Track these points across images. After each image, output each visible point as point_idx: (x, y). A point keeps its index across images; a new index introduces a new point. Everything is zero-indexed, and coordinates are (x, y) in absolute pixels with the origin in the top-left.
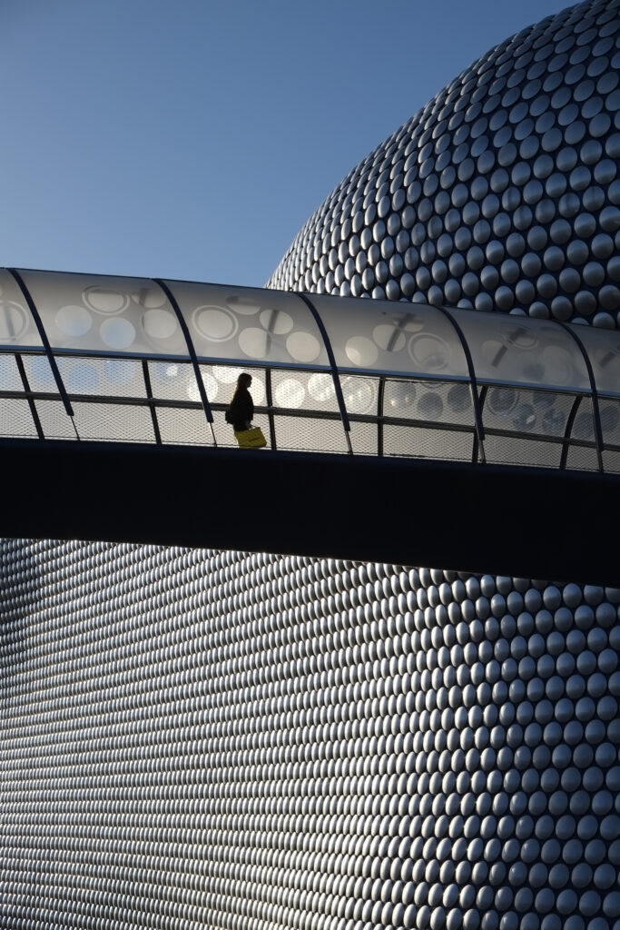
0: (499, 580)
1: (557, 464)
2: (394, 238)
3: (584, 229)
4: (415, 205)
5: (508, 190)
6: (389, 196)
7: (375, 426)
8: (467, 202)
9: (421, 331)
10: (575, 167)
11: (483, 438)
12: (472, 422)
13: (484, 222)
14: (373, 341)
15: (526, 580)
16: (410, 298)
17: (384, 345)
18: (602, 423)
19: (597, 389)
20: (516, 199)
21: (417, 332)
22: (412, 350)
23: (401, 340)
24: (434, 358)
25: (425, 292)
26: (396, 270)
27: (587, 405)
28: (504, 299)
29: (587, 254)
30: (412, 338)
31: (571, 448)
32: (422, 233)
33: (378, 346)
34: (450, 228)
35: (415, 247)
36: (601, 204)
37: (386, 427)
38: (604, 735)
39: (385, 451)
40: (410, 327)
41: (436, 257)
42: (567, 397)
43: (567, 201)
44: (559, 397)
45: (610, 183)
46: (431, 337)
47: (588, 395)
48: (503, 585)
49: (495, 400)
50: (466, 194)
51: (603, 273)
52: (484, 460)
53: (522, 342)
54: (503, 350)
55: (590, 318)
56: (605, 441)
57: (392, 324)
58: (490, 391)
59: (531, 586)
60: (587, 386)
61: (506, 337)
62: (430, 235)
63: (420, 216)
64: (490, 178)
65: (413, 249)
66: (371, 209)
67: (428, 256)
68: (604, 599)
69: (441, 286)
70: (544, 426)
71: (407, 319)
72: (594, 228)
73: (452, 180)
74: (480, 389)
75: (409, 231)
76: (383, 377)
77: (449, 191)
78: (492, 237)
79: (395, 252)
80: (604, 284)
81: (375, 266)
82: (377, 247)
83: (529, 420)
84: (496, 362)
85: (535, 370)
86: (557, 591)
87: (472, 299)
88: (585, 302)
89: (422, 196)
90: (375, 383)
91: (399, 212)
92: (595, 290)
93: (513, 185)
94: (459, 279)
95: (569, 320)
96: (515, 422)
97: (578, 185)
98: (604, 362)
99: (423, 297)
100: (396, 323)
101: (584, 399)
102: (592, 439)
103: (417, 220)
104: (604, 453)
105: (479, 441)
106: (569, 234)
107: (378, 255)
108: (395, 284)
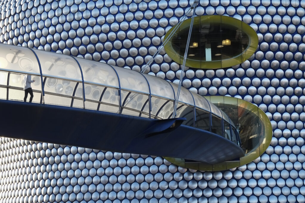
0: (49, 144)
1: (69, 105)
2: (16, 23)
3: (83, 25)
4: (25, 12)
5: (57, 9)
6: (15, 7)
7: (6, 89)
8: (43, 12)
9: (24, 57)
10: (81, 3)
11: (44, 95)
12: (41, 89)
13: (49, 19)
14: (6, 59)
15: (59, 145)
16: (21, 44)
17: (10, 61)
18: (85, 92)
19: (84, 80)
20: (60, 12)
21: (22, 57)
22: (20, 63)
23: (16, 59)
24: (28, 66)
25: (27, 42)
26: (17, 34)
27: (80, 85)
28: (55, 47)
29: (84, 33)
30: (20, 59)
31: (75, 100)
32: (27, 22)
33: (8, 61)
34: (37, 20)
35: (24, 26)
36: (89, 17)
37: (10, 90)
38: (83, 198)
39: (9, 98)
40: (20, 55)
41: (31, 30)
42: (73, 82)
43: (78, 14)
44: (71, 82)
45: (92, 10)
46: (27, 59)
47: (81, 82)
48: (51, 146)
49: (49, 82)
50: (43, 9)
51: (89, 40)
52: (44, 103)
53: (59, 62)
54: (53, 65)
55: (84, 55)
56: (86, 98)
57: (14, 54)
58: (47, 79)
59: (60, 147)
60: (81, 79)
61: (54, 61)
62: (30, 22)
63: (26, 16)
64: (52, 4)
65: (23, 27)
66: (9, 11)
67: (28, 30)
68: (85, 152)
69: (33, 41)
70: (66, 92)
71: (19, 52)
72: (86, 25)
73: (38, 4)
74: (44, 78)
75: (22, 20)
76: (9, 72)
77: (37, 7)
78: (51, 25)
79: (17, 27)
80: (89, 44)
81: (9, 32)
82: (10, 25)
83: (61, 89)
84: (50, 69)
85: (63, 73)
86: (69, 148)
87: (43, 46)
88: (82, 50)
89: (27, 9)
90: (7, 74)
91: (19, 14)
92: (86, 46)
93: (60, 8)
94: (39, 39)
95: (76, 56)
96: (56, 90)
97: (82, 9)
98: (87, 71)
99: (26, 44)
100: (15, 53)
101: (80, 83)
102: (82, 97)
103: (25, 17)
104: (86, 102)
105: (43, 96)
106: (78, 26)
107: (11, 28)
108: (16, 39)
